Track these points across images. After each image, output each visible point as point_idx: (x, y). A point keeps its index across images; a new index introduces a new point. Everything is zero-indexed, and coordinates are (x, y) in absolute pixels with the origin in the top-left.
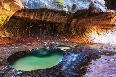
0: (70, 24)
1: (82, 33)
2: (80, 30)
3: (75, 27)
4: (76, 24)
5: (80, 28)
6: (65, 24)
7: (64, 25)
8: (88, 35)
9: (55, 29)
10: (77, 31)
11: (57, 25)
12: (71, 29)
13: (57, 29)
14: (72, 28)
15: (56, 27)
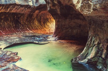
0: (32, 15)
1: (44, 23)
2: (42, 20)
3: (37, 17)
4: (38, 15)
5: (42, 18)
6: (28, 15)
7: (26, 15)
8: (50, 25)
9: (17, 20)
10: (40, 22)
11: (19, 16)
12: (34, 20)
13: (19, 21)
14: (34, 18)
15: (19, 18)
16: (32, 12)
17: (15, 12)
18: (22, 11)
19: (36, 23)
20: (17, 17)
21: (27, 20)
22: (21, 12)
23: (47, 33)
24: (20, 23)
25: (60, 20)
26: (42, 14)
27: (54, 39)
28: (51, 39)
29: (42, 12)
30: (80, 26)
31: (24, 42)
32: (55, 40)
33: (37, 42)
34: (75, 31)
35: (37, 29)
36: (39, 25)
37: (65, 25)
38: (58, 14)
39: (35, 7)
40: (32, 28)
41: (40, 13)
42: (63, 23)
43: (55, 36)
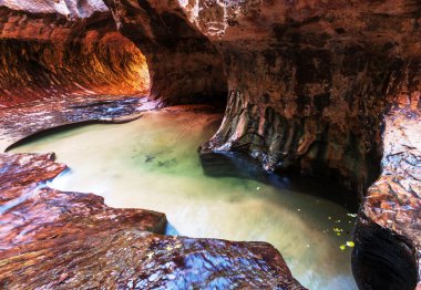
16: (74, 36)
17: (13, 35)
18: (41, 33)
19: (100, 68)
20: (28, 53)
21: (66, 59)
22: (38, 37)
23: (137, 93)
24: (49, 72)
25: (159, 56)
26: (109, 40)
27: (152, 105)
28: (147, 105)
29: (107, 36)
30: (210, 68)
31: (70, 121)
32: (157, 108)
33: (110, 119)
34: (200, 82)
35: (105, 84)
36: (108, 72)
37: (173, 69)
38: (148, 39)
39: (79, 19)
40: (91, 81)
41: (104, 39)
42: (169, 65)
43: (156, 99)
